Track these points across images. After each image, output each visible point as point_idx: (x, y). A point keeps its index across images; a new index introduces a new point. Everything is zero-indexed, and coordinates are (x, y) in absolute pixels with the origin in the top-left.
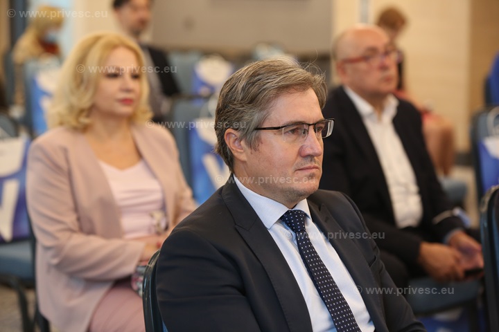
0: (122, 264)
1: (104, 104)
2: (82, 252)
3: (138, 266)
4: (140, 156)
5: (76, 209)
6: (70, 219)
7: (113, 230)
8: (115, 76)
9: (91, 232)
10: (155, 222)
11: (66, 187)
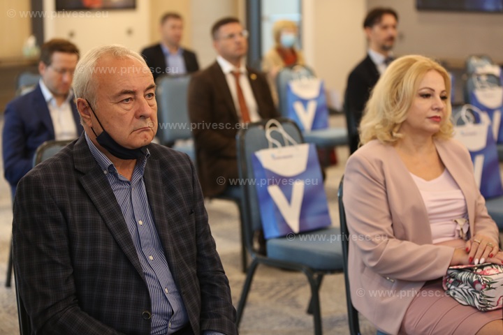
0: (435, 267)
1: (416, 121)
2: (397, 256)
3: (449, 269)
4: (443, 166)
5: (391, 217)
6: (386, 225)
7: (424, 236)
8: (427, 96)
9: (404, 238)
10: (459, 228)
11: (383, 197)
